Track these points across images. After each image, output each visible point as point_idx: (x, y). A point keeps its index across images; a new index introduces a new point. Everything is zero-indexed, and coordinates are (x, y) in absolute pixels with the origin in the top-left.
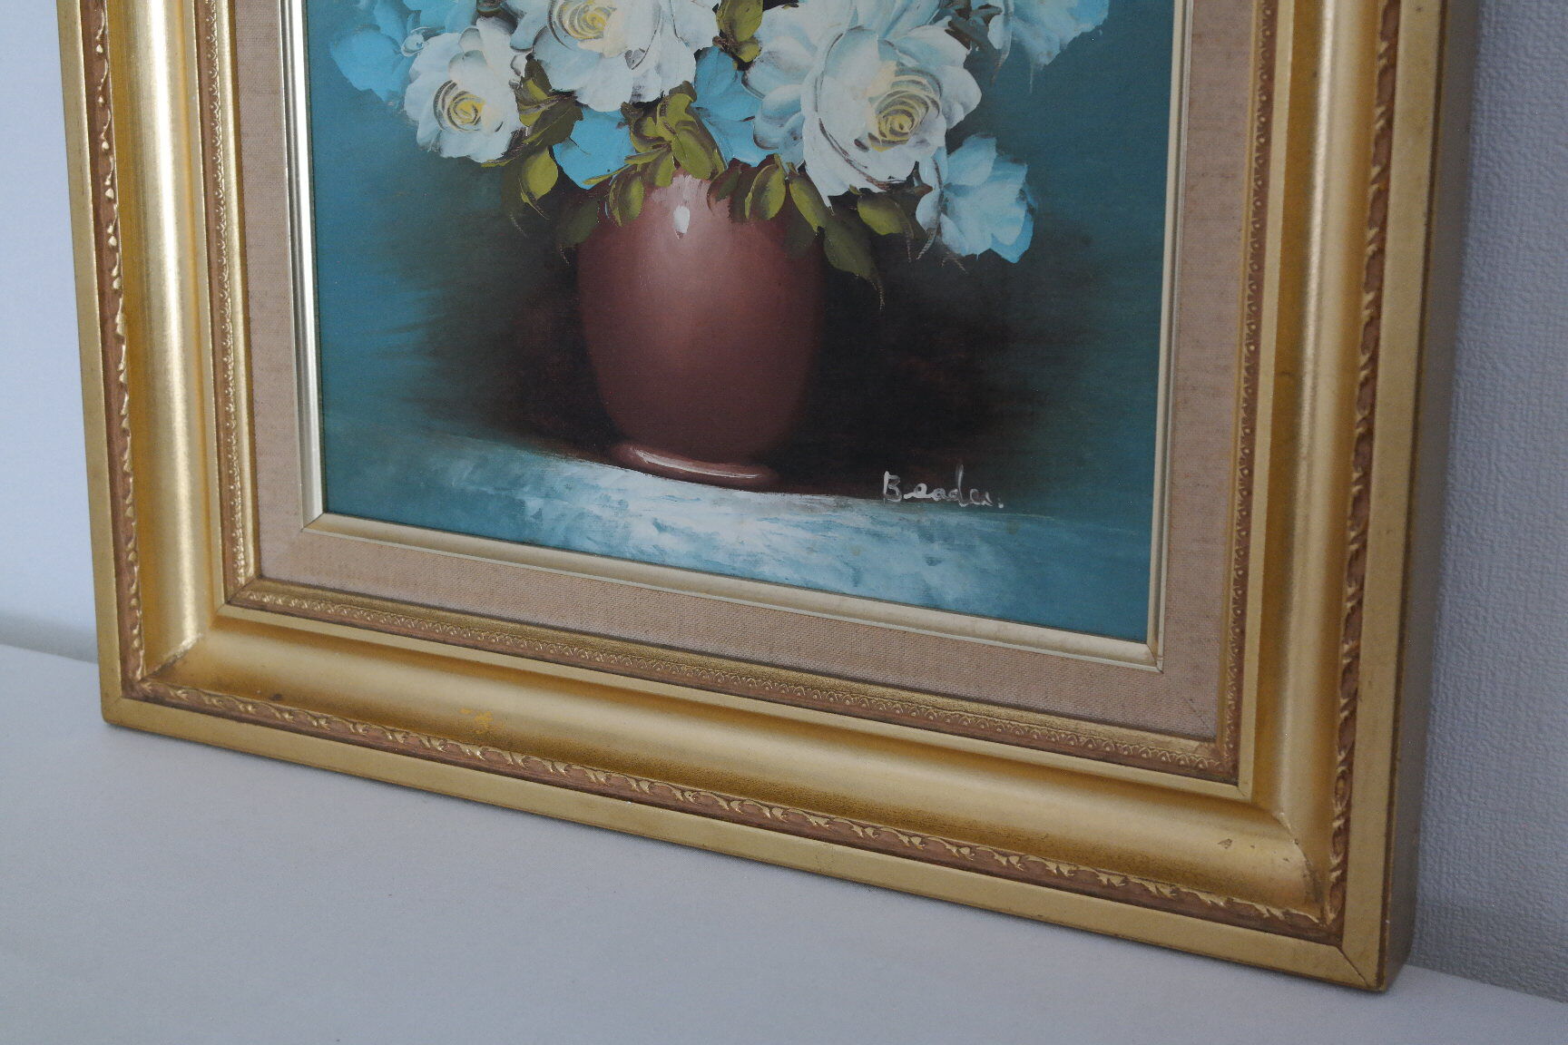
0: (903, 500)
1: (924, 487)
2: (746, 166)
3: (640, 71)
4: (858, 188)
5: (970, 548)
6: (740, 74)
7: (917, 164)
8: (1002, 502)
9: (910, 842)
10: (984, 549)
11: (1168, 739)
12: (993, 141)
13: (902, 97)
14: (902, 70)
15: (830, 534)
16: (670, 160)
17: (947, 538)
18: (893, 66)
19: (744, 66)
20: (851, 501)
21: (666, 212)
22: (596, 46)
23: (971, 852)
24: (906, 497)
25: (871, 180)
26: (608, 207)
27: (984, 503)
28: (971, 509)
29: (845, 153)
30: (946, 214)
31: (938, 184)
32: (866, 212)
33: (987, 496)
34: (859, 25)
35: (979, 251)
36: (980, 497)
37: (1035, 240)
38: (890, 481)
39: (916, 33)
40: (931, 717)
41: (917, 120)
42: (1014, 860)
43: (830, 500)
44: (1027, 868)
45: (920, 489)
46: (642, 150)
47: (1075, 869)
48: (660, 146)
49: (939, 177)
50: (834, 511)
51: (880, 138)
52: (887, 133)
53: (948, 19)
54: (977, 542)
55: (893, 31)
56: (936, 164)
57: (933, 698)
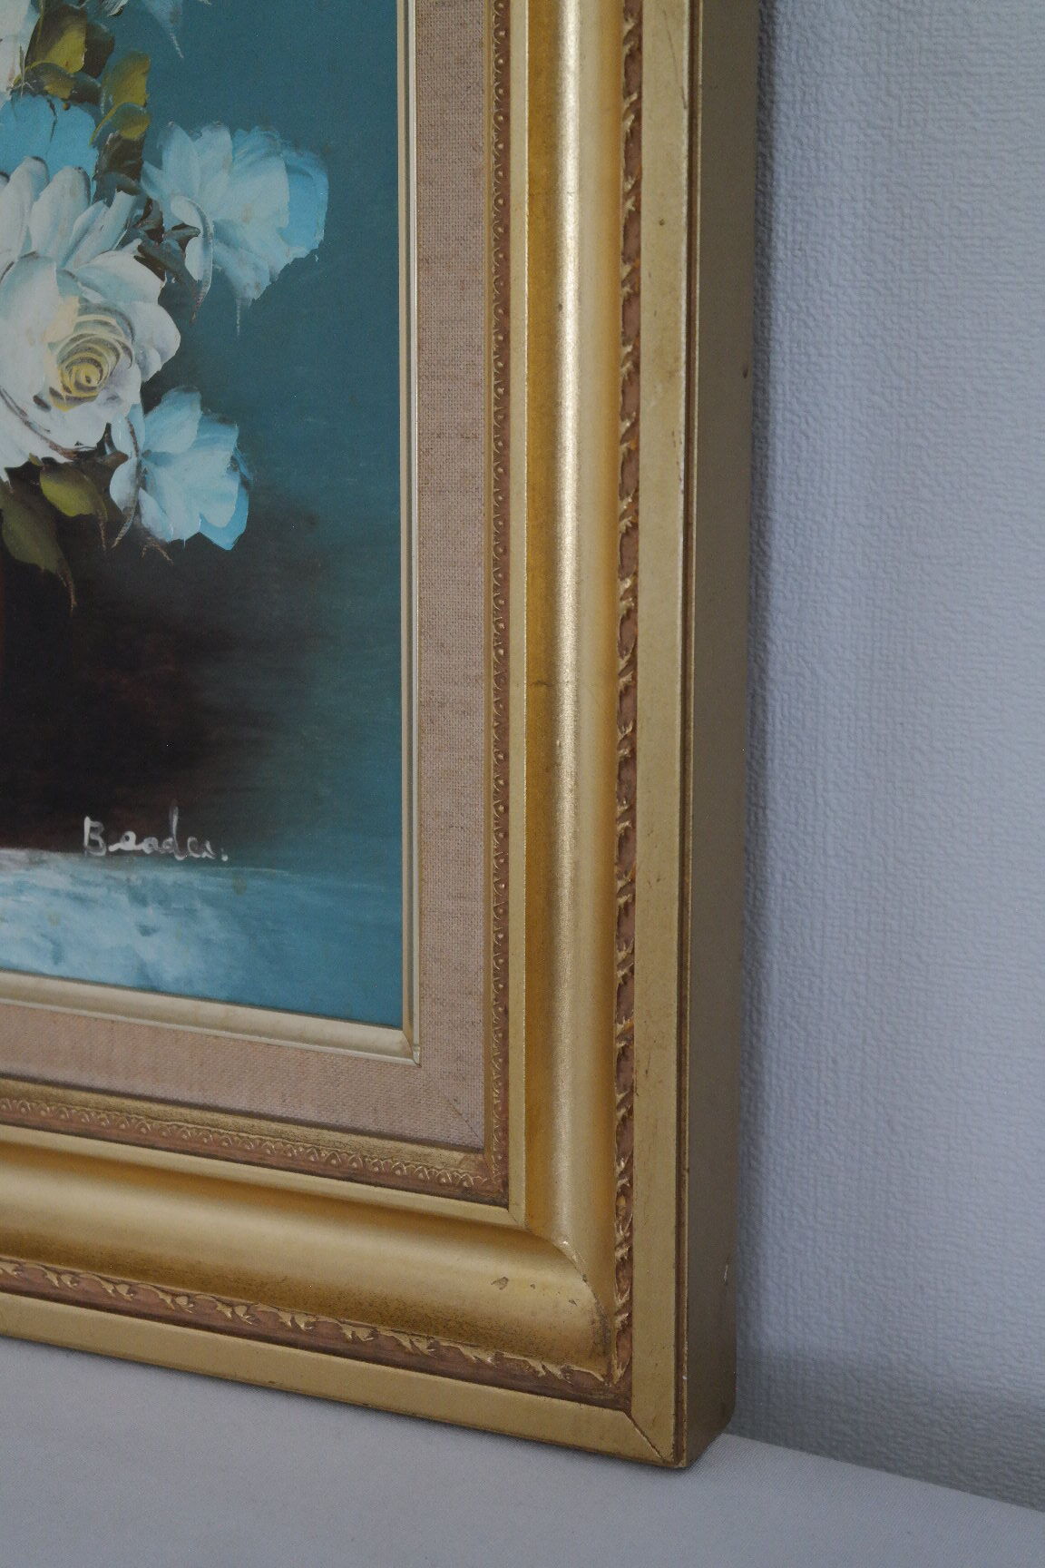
0: (108, 853)
1: (132, 835)
4: (40, 458)
5: (190, 912)
7: (108, 427)
8: (226, 853)
9: (115, 1291)
10: (207, 913)
11: (427, 1150)
12: (197, 397)
13: (89, 341)
14: (86, 308)
15: (23, 898)
17: (164, 901)
18: (75, 303)
20: (46, 855)
23: (189, 1303)
24: (113, 848)
25: (55, 447)
27: (205, 855)
28: (190, 863)
29: (23, 413)
30: (145, 488)
31: (134, 453)
32: (52, 489)
33: (208, 846)
34: (32, 251)
35: (186, 535)
36: (199, 847)
37: (253, 519)
38: (92, 829)
39: (100, 260)
40: (143, 1130)
41: (107, 370)
42: (240, 1311)
43: (21, 854)
44: (257, 1321)
45: (127, 838)
47: (314, 1320)
49: (135, 443)
50: (27, 870)
51: (64, 394)
52: (72, 388)
53: (137, 242)
54: (198, 905)
55: (74, 257)
56: (131, 426)
57: (145, 1105)
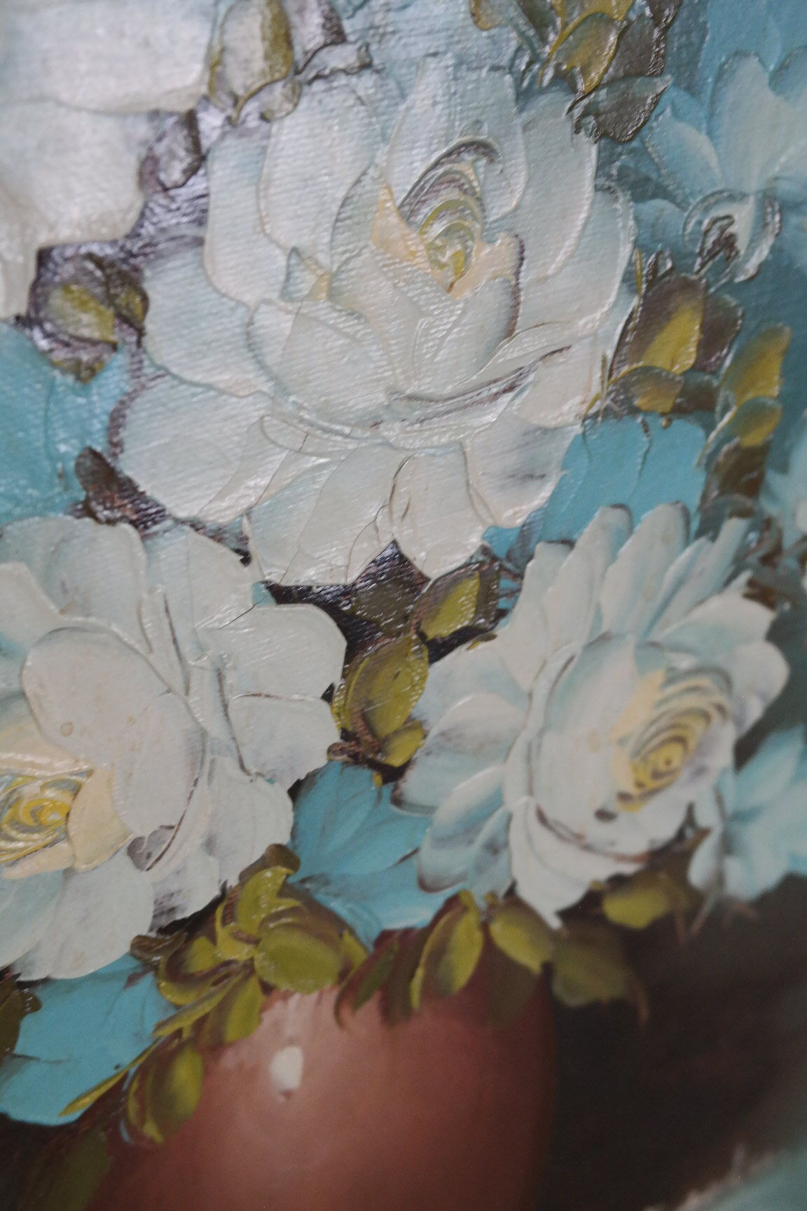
2: (407, 932)
3: (163, 869)
4: (603, 879)
6: (387, 791)
7: (690, 806)
13: (671, 718)
14: (673, 677)
16: (252, 987)
18: (658, 676)
19: (393, 775)
21: (254, 1073)
22: (50, 862)
25: (621, 858)
26: (129, 1127)
29: (580, 838)
31: (720, 820)
34: (603, 632)
35: (773, 883)
39: (695, 614)
41: (693, 743)
46: (186, 999)
48: (227, 976)
49: (722, 810)
51: (637, 792)
52: (647, 781)
53: (744, 577)
55: (660, 622)
56: (719, 793)
